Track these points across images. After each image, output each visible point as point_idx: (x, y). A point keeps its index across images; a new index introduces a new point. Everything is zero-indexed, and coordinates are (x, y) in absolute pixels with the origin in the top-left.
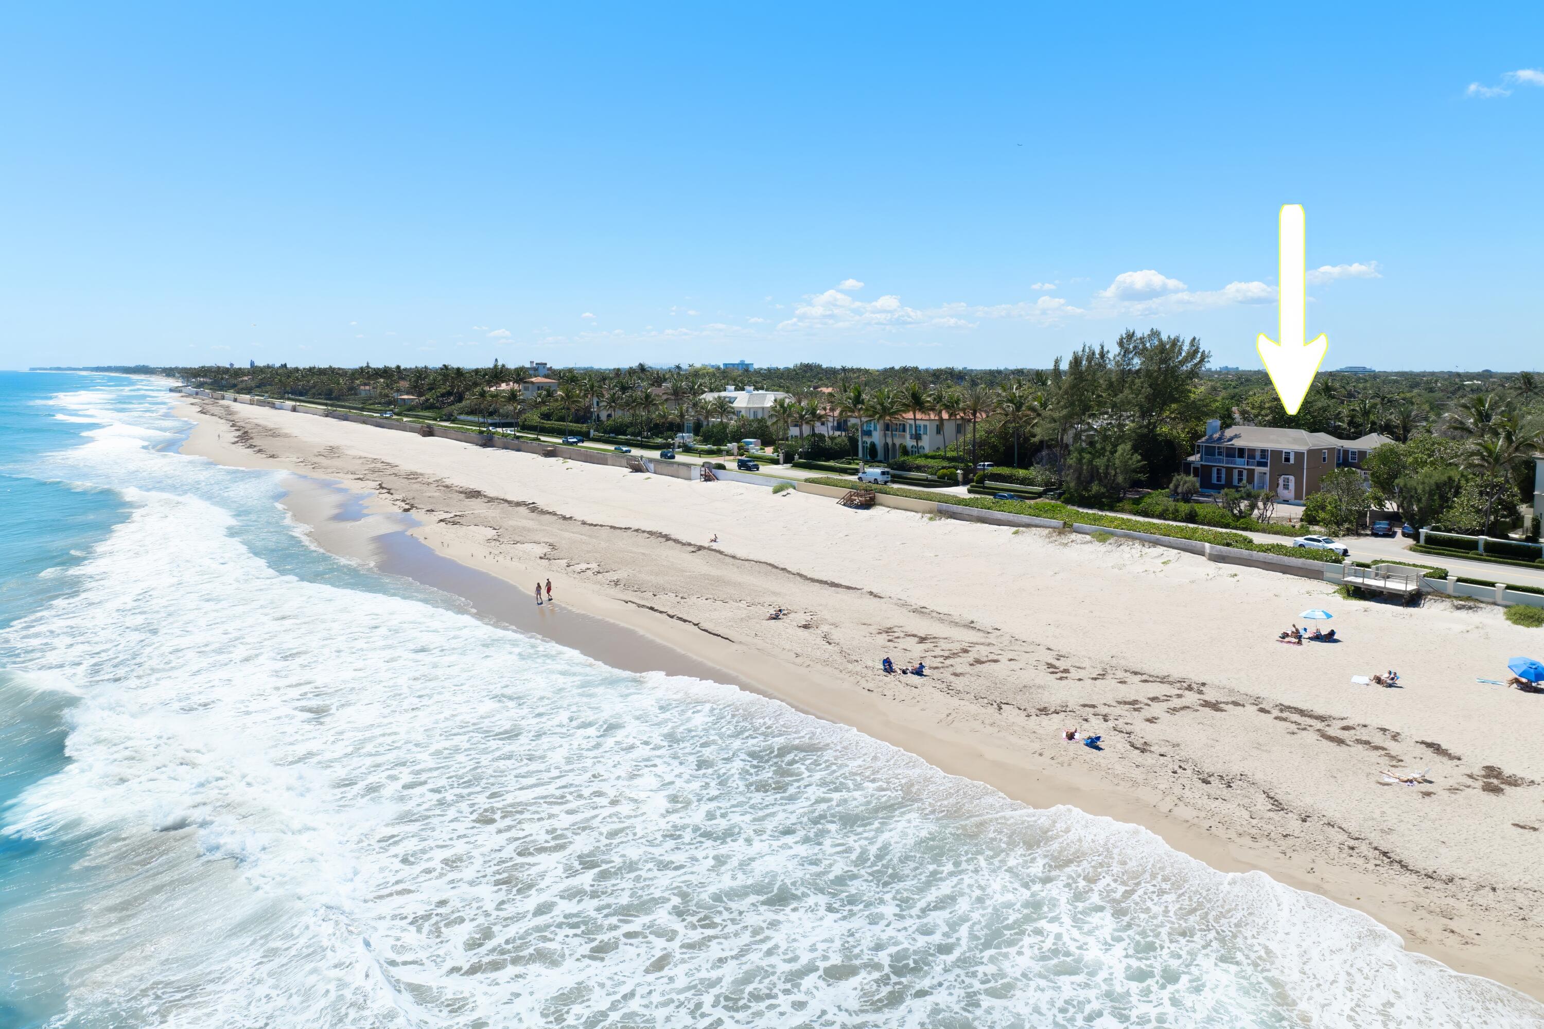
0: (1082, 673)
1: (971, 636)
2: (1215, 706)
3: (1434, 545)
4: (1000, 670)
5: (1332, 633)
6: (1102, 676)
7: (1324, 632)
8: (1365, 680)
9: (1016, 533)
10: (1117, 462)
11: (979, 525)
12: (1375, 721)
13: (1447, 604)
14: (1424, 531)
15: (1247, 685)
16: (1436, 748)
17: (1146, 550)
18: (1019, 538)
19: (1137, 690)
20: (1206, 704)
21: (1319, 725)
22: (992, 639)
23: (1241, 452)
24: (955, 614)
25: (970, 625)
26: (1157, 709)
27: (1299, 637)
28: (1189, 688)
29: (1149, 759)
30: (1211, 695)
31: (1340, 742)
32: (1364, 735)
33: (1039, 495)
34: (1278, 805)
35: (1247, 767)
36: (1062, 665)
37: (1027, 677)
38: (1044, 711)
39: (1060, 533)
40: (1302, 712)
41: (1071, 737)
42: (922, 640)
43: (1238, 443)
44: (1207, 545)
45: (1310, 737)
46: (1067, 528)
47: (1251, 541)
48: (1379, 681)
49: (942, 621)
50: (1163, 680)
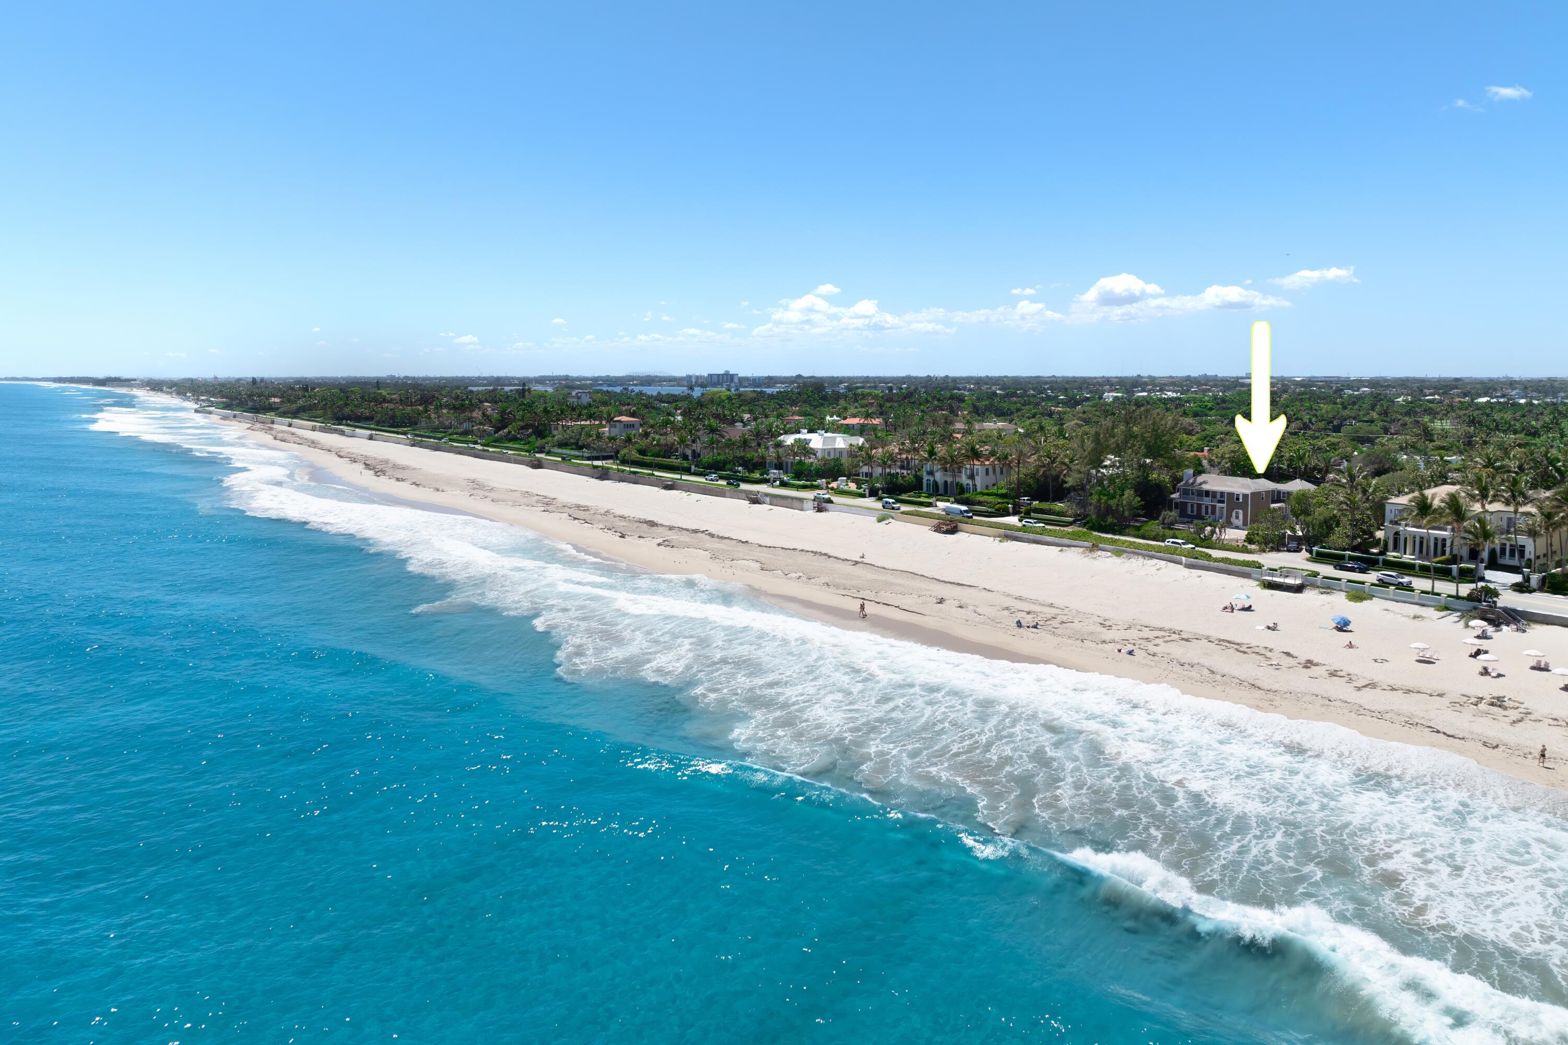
0: (1118, 627)
1: (1053, 611)
2: (1187, 640)
3: (1320, 558)
4: (1076, 625)
5: (1250, 606)
6: (1130, 628)
7: (1247, 606)
8: (1263, 627)
9: (1061, 551)
10: (1124, 502)
11: (1035, 545)
12: (1263, 644)
13: (1317, 591)
14: (1315, 549)
15: (1203, 630)
16: (1288, 654)
17: (1146, 562)
18: (1063, 554)
19: (1146, 633)
20: (1183, 639)
21: (1236, 646)
22: (1066, 611)
23: (1207, 493)
24: (1041, 599)
25: (1051, 605)
26: (1157, 641)
27: (1233, 609)
28: (1174, 633)
29: (1156, 658)
30: (1184, 636)
31: (1245, 652)
32: (1257, 650)
33: (1070, 524)
34: (1213, 672)
35: (1201, 661)
36: (1107, 623)
37: (1092, 628)
38: (1104, 642)
39: (1091, 551)
40: (1229, 642)
41: (1120, 651)
42: (1029, 613)
43: (1206, 487)
44: (1184, 558)
45: (1232, 651)
46: (1094, 547)
47: (1210, 556)
48: (1269, 628)
49: (1034, 603)
50: (1161, 629)
